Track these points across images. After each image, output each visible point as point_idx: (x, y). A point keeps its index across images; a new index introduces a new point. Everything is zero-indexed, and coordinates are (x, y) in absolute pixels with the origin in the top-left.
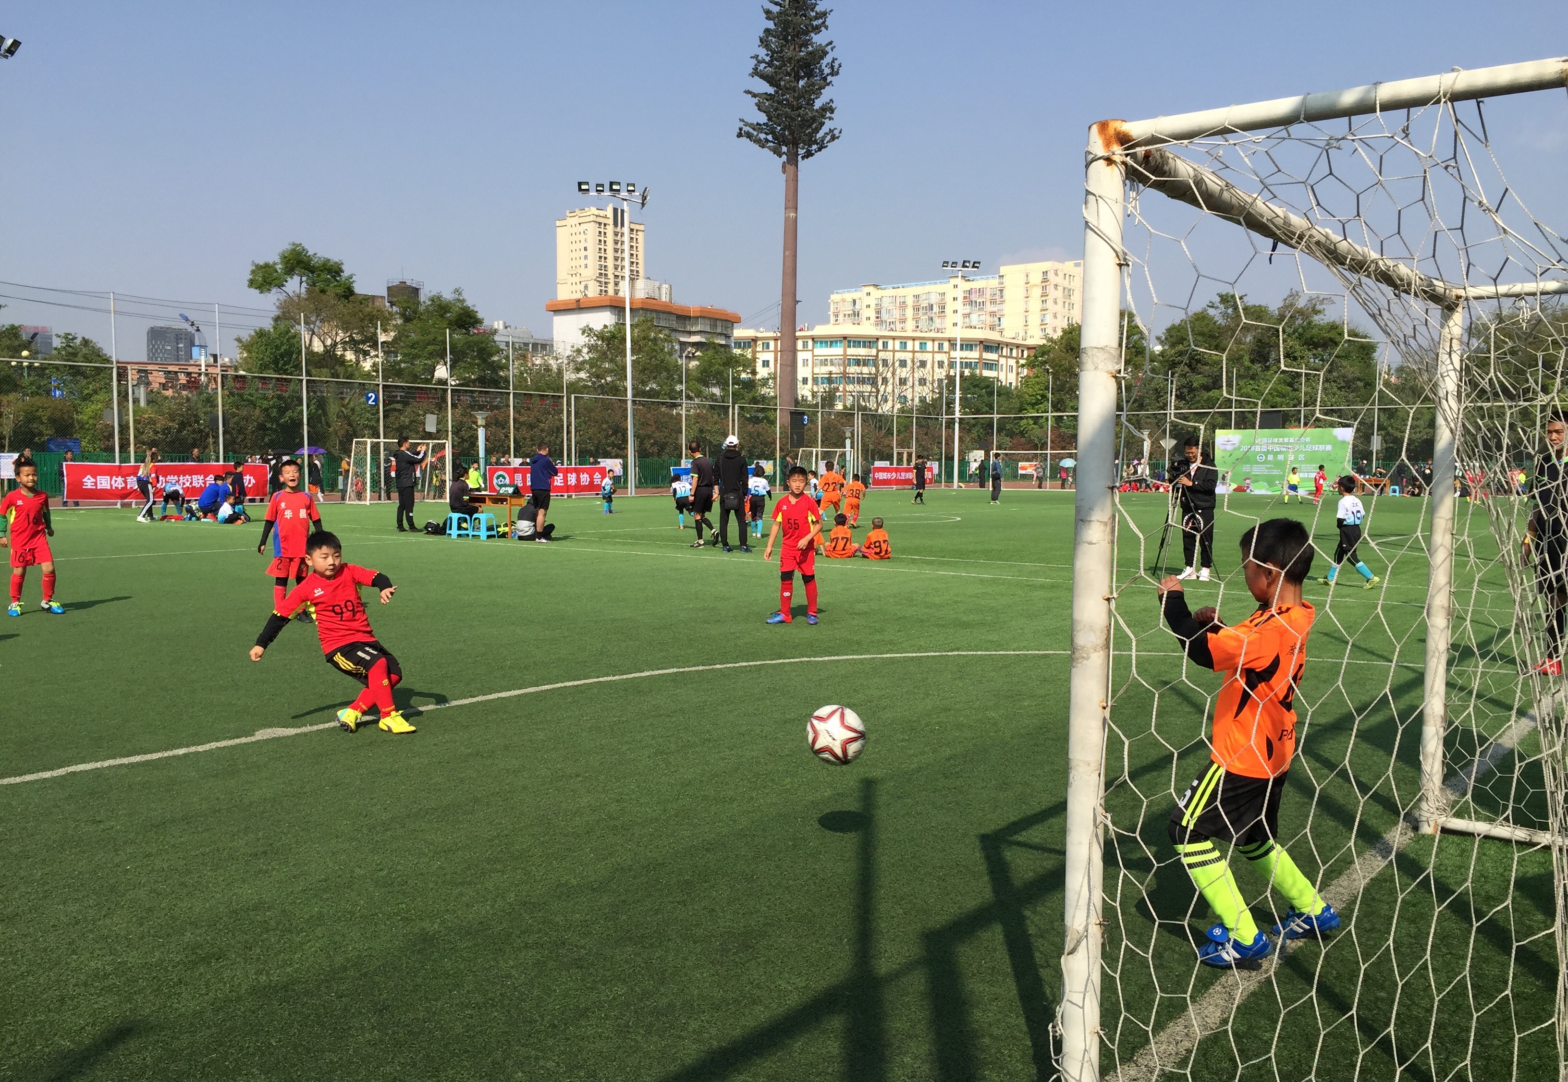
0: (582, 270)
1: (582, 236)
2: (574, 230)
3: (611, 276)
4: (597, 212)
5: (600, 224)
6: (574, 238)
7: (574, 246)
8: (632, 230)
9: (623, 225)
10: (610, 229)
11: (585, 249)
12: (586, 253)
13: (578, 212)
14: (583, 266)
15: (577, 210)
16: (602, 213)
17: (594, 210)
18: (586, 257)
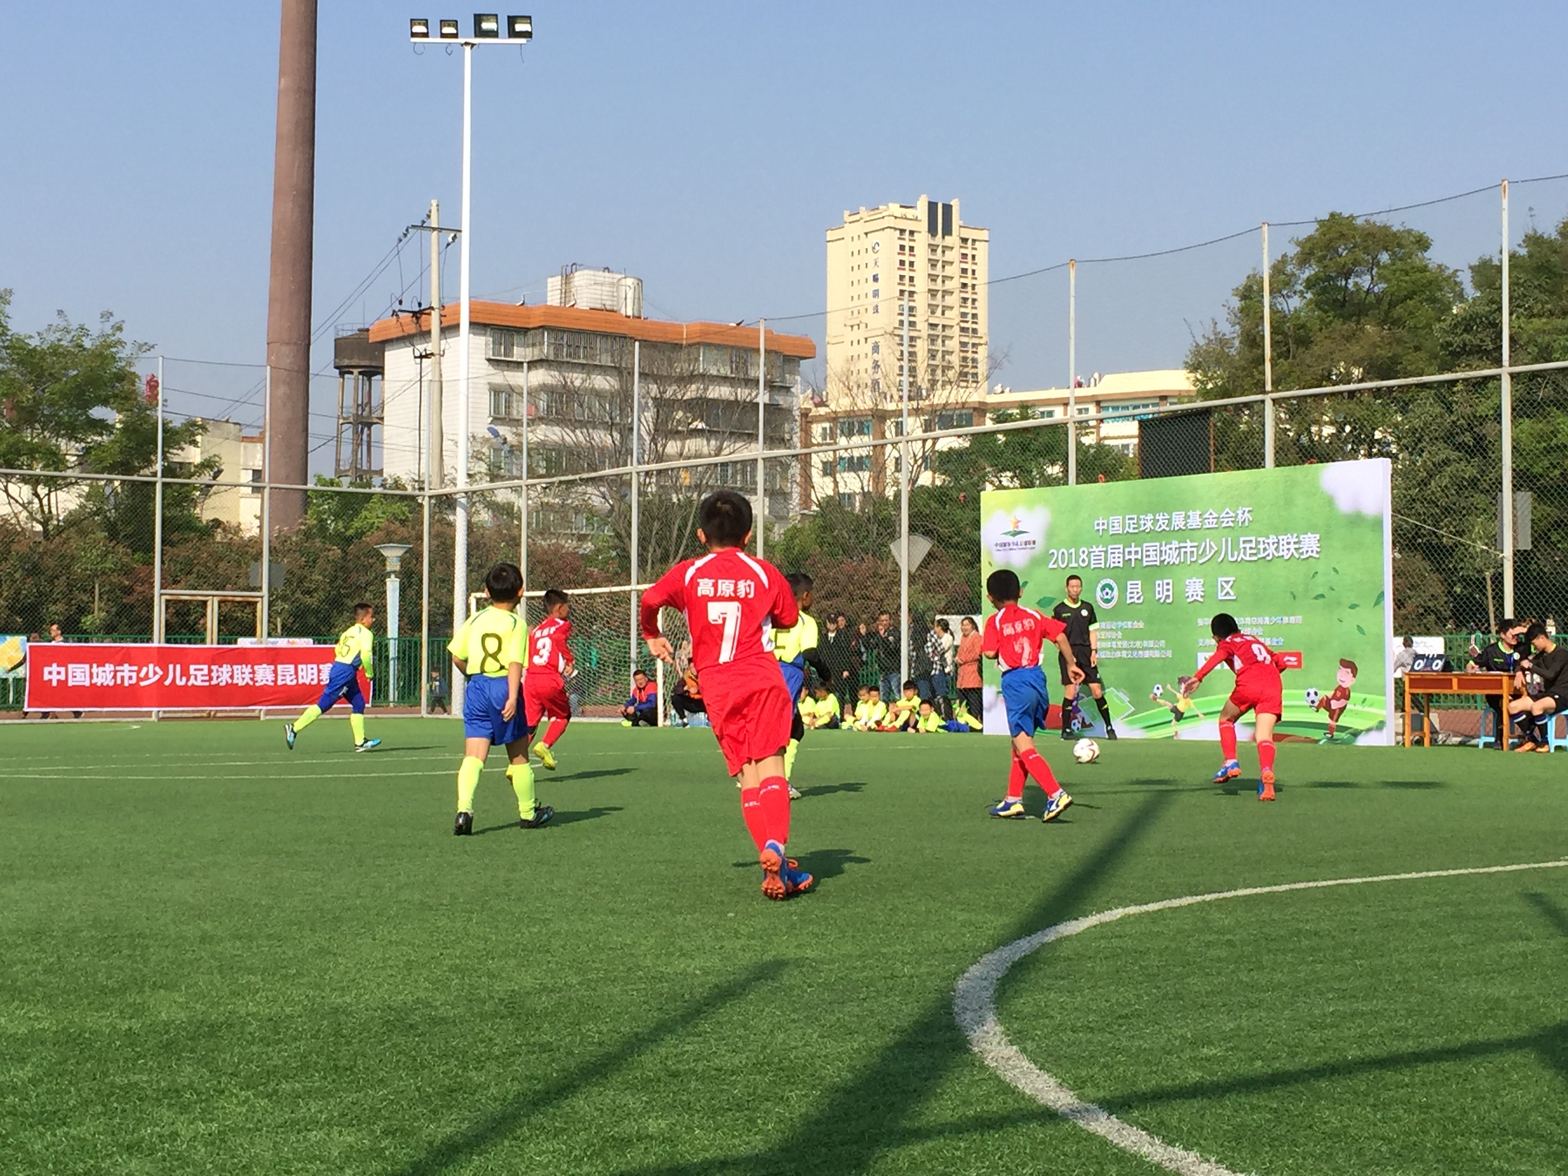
0: (869, 318)
1: (870, 257)
2: (856, 246)
3: (922, 326)
4: (899, 211)
5: (902, 231)
6: (856, 261)
7: (856, 275)
8: (965, 240)
9: (947, 231)
10: (922, 240)
11: (876, 279)
12: (876, 286)
13: (864, 213)
14: (871, 310)
15: (862, 209)
16: (909, 213)
17: (895, 208)
18: (876, 294)
